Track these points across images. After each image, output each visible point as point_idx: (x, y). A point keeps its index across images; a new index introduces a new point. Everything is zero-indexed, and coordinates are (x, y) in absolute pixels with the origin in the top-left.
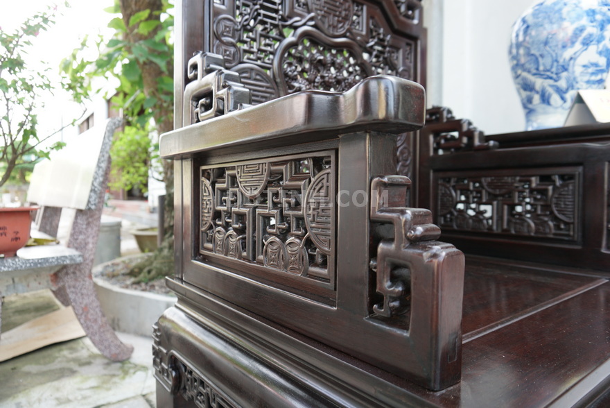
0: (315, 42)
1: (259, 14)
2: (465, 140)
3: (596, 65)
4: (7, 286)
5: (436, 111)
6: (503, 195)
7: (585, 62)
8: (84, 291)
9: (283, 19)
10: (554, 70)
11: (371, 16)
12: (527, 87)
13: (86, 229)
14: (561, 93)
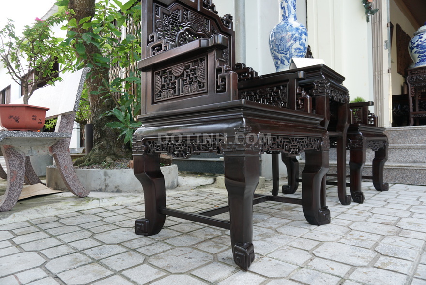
0: (190, 33)
1: (171, 21)
2: (250, 75)
3: (299, 49)
4: (28, 151)
5: (239, 65)
6: (264, 96)
7: (296, 48)
8: (65, 158)
9: (179, 23)
10: (284, 50)
11: (212, 25)
12: (276, 58)
13: (67, 125)
14: (288, 59)
